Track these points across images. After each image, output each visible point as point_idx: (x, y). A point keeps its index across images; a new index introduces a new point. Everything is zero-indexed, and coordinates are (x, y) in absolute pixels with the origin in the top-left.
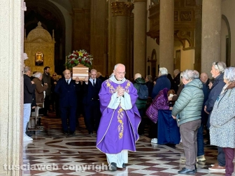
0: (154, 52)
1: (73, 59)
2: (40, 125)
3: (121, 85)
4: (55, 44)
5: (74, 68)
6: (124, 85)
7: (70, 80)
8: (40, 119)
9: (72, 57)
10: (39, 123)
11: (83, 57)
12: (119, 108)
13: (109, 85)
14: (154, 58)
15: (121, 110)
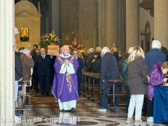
0: (148, 25)
1: (47, 40)
2: (28, 104)
3: (68, 59)
4: (41, 18)
5: (48, 46)
6: (69, 59)
7: (45, 56)
8: (27, 97)
9: (46, 38)
10: (27, 102)
11: (54, 38)
12: (66, 73)
13: (59, 59)
14: (148, 31)
15: (68, 74)
